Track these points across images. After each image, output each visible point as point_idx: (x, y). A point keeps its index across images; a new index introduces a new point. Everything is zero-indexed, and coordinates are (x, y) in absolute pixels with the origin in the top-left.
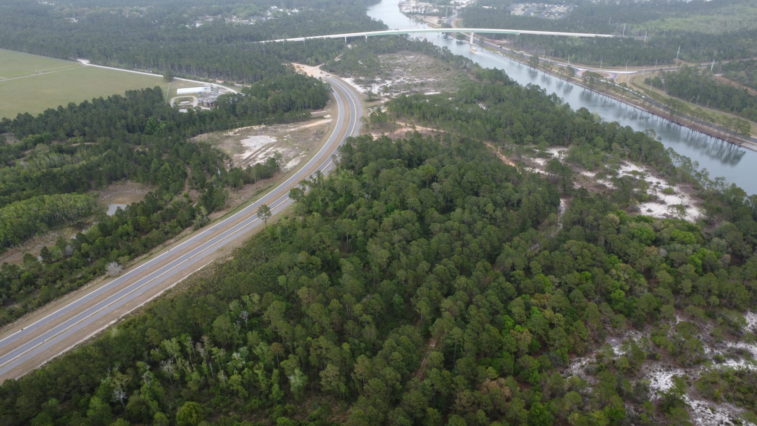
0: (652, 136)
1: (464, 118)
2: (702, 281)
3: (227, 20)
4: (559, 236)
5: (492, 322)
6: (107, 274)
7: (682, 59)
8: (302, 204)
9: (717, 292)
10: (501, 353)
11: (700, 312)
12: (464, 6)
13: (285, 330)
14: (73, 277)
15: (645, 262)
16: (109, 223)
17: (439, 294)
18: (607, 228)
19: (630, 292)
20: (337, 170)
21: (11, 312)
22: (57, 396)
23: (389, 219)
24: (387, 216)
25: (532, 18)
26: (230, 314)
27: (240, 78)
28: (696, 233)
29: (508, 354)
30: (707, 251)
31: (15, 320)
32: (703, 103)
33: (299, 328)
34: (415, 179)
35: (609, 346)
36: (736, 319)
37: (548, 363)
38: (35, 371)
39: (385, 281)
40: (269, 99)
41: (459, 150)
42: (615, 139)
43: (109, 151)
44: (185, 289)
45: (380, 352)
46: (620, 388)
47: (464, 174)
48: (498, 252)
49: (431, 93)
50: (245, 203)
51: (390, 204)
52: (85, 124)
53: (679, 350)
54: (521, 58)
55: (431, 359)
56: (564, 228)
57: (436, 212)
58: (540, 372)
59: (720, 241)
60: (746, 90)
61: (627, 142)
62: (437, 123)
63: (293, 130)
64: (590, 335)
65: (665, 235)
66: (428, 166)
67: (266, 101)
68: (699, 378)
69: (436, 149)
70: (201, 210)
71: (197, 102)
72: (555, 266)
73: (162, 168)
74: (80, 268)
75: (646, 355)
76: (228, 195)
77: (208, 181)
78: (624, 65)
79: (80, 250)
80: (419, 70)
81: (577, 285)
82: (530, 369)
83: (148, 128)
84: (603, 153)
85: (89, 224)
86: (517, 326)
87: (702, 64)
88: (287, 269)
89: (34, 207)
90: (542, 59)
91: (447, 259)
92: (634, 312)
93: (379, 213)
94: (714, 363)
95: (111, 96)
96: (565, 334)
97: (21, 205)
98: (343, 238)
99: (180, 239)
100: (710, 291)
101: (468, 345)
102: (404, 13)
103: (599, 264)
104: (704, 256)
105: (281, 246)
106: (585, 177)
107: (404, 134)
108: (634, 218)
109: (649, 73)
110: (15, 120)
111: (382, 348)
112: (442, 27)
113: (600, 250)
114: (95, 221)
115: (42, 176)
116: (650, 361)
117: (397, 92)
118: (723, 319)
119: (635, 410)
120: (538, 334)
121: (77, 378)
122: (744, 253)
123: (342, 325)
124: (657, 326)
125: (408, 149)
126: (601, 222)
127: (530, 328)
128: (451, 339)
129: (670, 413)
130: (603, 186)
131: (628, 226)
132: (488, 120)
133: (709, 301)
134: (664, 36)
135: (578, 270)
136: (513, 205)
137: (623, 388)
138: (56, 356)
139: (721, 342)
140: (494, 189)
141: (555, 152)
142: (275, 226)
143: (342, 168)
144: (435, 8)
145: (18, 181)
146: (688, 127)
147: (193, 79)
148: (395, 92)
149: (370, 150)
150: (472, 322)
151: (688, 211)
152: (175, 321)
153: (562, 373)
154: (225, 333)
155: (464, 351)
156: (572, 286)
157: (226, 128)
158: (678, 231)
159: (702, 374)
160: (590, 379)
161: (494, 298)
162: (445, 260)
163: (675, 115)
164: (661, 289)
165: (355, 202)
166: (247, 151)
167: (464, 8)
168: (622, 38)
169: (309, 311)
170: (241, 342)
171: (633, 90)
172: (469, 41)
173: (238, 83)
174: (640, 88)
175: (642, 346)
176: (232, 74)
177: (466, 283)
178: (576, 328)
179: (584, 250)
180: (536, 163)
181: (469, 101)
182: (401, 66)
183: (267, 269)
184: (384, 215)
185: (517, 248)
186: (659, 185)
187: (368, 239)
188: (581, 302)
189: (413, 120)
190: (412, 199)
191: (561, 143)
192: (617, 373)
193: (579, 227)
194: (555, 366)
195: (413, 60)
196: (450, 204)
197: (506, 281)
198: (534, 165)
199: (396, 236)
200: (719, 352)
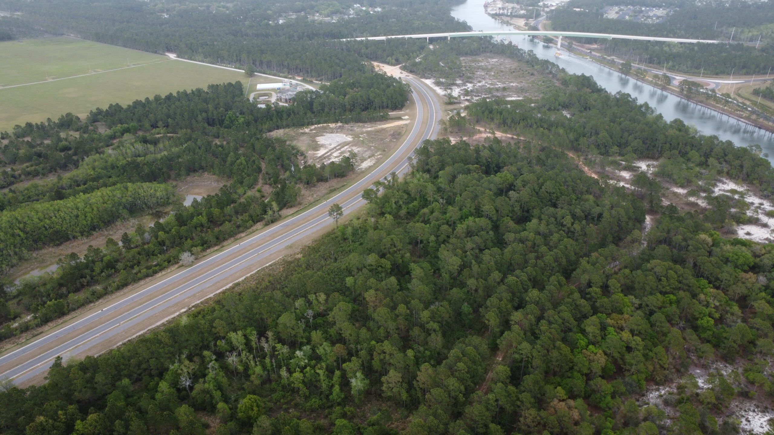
0: (758, 152)
1: (546, 126)
3: (310, 18)
4: (642, 254)
5: (564, 340)
6: (181, 263)
8: (374, 206)
10: (572, 373)
12: (553, 8)
13: (349, 332)
14: (149, 264)
15: (740, 290)
16: (185, 214)
17: (509, 306)
18: (697, 249)
19: (720, 321)
20: (413, 173)
21: (93, 293)
22: (129, 376)
23: (463, 226)
24: (461, 223)
25: (626, 22)
26: (295, 312)
27: (319, 75)
29: (579, 375)
31: (97, 300)
33: (364, 331)
34: (492, 186)
35: (692, 377)
37: (623, 389)
38: (111, 350)
39: (454, 289)
40: (347, 97)
41: (539, 159)
42: (713, 154)
43: (189, 143)
44: (253, 284)
45: (444, 362)
46: (703, 424)
47: (543, 184)
48: (574, 267)
49: (513, 99)
50: (317, 201)
51: (465, 210)
52: (168, 116)
54: (612, 64)
55: (497, 373)
56: (648, 246)
57: (511, 222)
58: (613, 397)
61: (727, 158)
62: (518, 129)
63: (369, 129)
64: (671, 363)
65: (766, 261)
66: (506, 174)
67: (344, 99)
69: (515, 157)
70: (272, 205)
71: (275, 98)
72: (636, 286)
73: (238, 161)
74: (156, 255)
75: (736, 391)
76: (300, 191)
77: (281, 177)
78: (728, 74)
79: (157, 238)
80: (502, 74)
81: (660, 308)
82: (603, 394)
83: (227, 122)
84: (697, 169)
85: (167, 213)
86: (591, 347)
88: (356, 271)
89: (118, 194)
90: (635, 65)
91: (520, 271)
92: (724, 343)
93: (453, 219)
95: (194, 90)
96: (643, 359)
97: (106, 191)
98: (415, 242)
99: (251, 233)
101: (537, 362)
102: (489, 14)
103: (685, 288)
105: (351, 247)
106: (675, 194)
107: (483, 139)
108: (729, 241)
109: (758, 83)
110: (107, 110)
111: (447, 358)
112: (529, 30)
113: (688, 273)
114: (172, 210)
115: (127, 164)
116: (741, 398)
117: (478, 96)
120: (613, 357)
121: (148, 361)
123: (408, 331)
124: (751, 360)
125: (486, 155)
126: (690, 242)
127: (605, 349)
128: (519, 353)
130: (696, 205)
131: (721, 248)
132: (571, 129)
135: (661, 293)
136: (593, 219)
137: (707, 424)
138: (130, 338)
140: (574, 201)
141: (643, 166)
142: (346, 227)
143: (417, 170)
144: (522, 10)
145: (105, 168)
147: (273, 75)
148: (476, 96)
149: (448, 155)
150: (542, 337)
152: (242, 314)
153: (638, 400)
154: (290, 330)
155: (532, 367)
156: (654, 309)
157: (302, 125)
160: (668, 410)
161: (567, 315)
162: (518, 272)
164: (758, 320)
165: (429, 207)
166: (322, 148)
167: (553, 10)
168: (729, 44)
169: (376, 314)
170: (305, 341)
171: (738, 102)
172: (557, 45)
173: (317, 80)
174: (746, 99)
175: (732, 381)
176: (311, 71)
177: (538, 297)
178: (656, 354)
179: (670, 271)
180: (621, 176)
181: (553, 108)
182: (483, 69)
183: (336, 270)
184: (458, 222)
185: (595, 264)
186: (762, 207)
187: (440, 245)
188: (662, 327)
189: (493, 126)
190: (487, 207)
191: (650, 156)
192: (700, 407)
193: (665, 246)
194: (630, 393)
195: (496, 64)
196: (526, 214)
197: (581, 298)
198: (619, 178)
199: (469, 244)
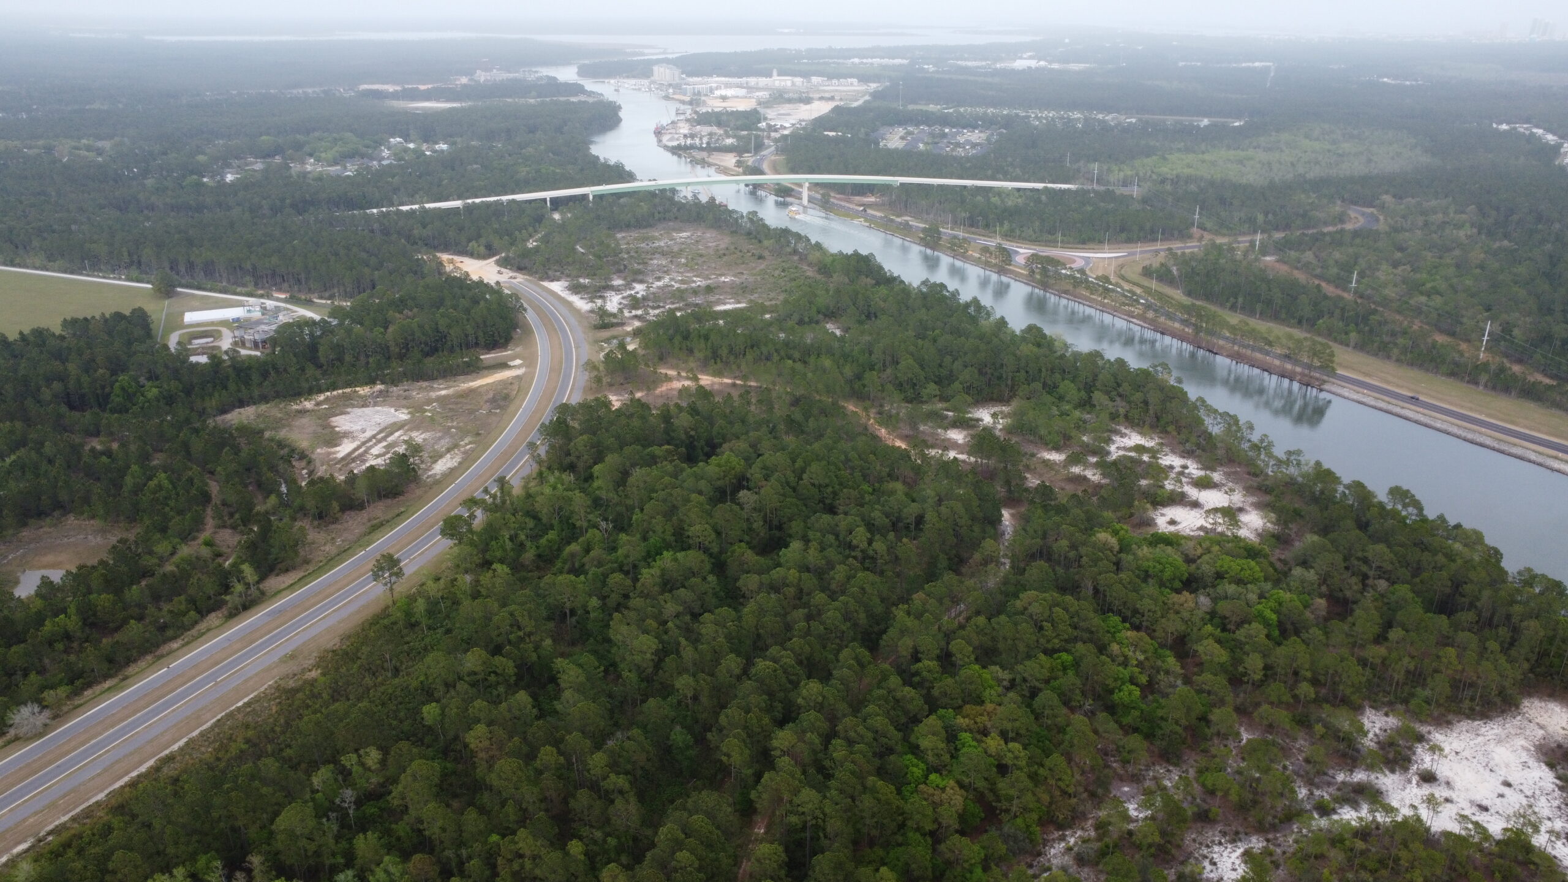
0: (1166, 376)
1: (797, 355)
2: (1281, 654)
3: (295, 168)
4: (1005, 584)
5: (881, 772)
6: (12, 732)
7: (1205, 229)
8: (468, 549)
9: (1309, 674)
10: (904, 835)
11: (1283, 716)
12: (786, 132)
13: (440, 823)
15: (1172, 626)
16: (19, 616)
17: (766, 720)
18: (1095, 561)
19: (1149, 688)
20: (540, 474)
23: (652, 571)
24: (649, 566)
25: (921, 154)
26: (313, 800)
27: (326, 288)
28: (1261, 560)
29: (918, 836)
30: (1285, 596)
32: (1248, 310)
33: (471, 815)
34: (702, 485)
35: (1118, 802)
36: (1346, 726)
37: (1002, 848)
39: (651, 700)
40: (391, 329)
41: (790, 422)
42: (1098, 384)
43: (22, 452)
44: (207, 752)
45: (649, 855)
47: (803, 471)
48: (882, 627)
49: (728, 307)
50: (343, 553)
51: (653, 539)
53: (1251, 796)
54: (905, 230)
55: (758, 860)
56: (1012, 567)
57: (749, 552)
58: (986, 869)
59: (1306, 573)
60: (1319, 286)
61: (1121, 390)
62: (743, 366)
63: (443, 392)
64: (1079, 783)
65: (1205, 568)
66: (729, 458)
67: (383, 334)
68: (1291, 850)
69: (743, 421)
70: (242, 572)
71: (230, 340)
72: (1001, 646)
73: (152, 484)
75: (1190, 813)
76: (305, 536)
77: (258, 508)
78: (1101, 242)
80: (701, 261)
81: (1047, 682)
82: (966, 865)
83: (116, 399)
84: (1077, 413)
86: (933, 777)
87: (1240, 239)
88: (442, 689)
90: (946, 231)
91: (778, 648)
92: (1161, 728)
93: (631, 559)
94: (1316, 816)
95: (26, 331)
96: (1029, 784)
98: (559, 615)
99: (195, 638)
100: (1296, 673)
101: (834, 825)
102: (666, 148)
103: (1086, 636)
104: (1280, 604)
105: (427, 640)
106: (1046, 463)
107: (675, 393)
108: (1145, 539)
109: (1148, 255)
111: (653, 845)
112: (745, 174)
113: (1085, 607)
116: (1199, 825)
117: (658, 307)
118: (1325, 726)
120: (975, 789)
122: (1349, 594)
123: (565, 801)
124: (1206, 751)
125: (685, 424)
126: (1083, 550)
127: (959, 777)
128: (797, 813)
130: (1081, 479)
131: (1134, 554)
132: (846, 357)
133: (1297, 692)
134: (1168, 187)
135: (1046, 652)
136: (907, 527)
139: (1325, 774)
140: (867, 498)
141: (985, 416)
142: (412, 599)
143: (549, 468)
144: (728, 137)
146: (1228, 356)
147: (220, 292)
148: (654, 308)
149: (607, 431)
150: (839, 774)
151: (1244, 518)
152: (184, 826)
153: (1031, 866)
154: (303, 842)
155: (826, 837)
156: (1037, 684)
157: (298, 394)
158: (1228, 558)
159: (1296, 841)
160: (1086, 874)
161: (880, 722)
162: (774, 650)
163: (1202, 334)
164: (1207, 677)
165: (581, 540)
166: (346, 440)
167: (787, 136)
168: (1094, 191)
169: (493, 776)
170: (341, 860)
171: (1122, 289)
172: (801, 199)
173: (321, 298)
174: (1134, 284)
175: (1181, 797)
176: (308, 279)
177: (821, 694)
178: (1050, 769)
179: (1056, 609)
180: (949, 440)
181: (807, 319)
182: (664, 254)
183: (398, 692)
184: (643, 563)
185: (922, 615)
186: (1187, 471)
187: (611, 615)
188: (1056, 716)
189: (692, 364)
190: (698, 527)
191: (995, 396)
192: (1137, 856)
193: (1042, 563)
194: (1014, 854)
195: (689, 241)
196: (777, 533)
197: (904, 684)
198: (946, 444)
199: (669, 605)
200: (1324, 794)
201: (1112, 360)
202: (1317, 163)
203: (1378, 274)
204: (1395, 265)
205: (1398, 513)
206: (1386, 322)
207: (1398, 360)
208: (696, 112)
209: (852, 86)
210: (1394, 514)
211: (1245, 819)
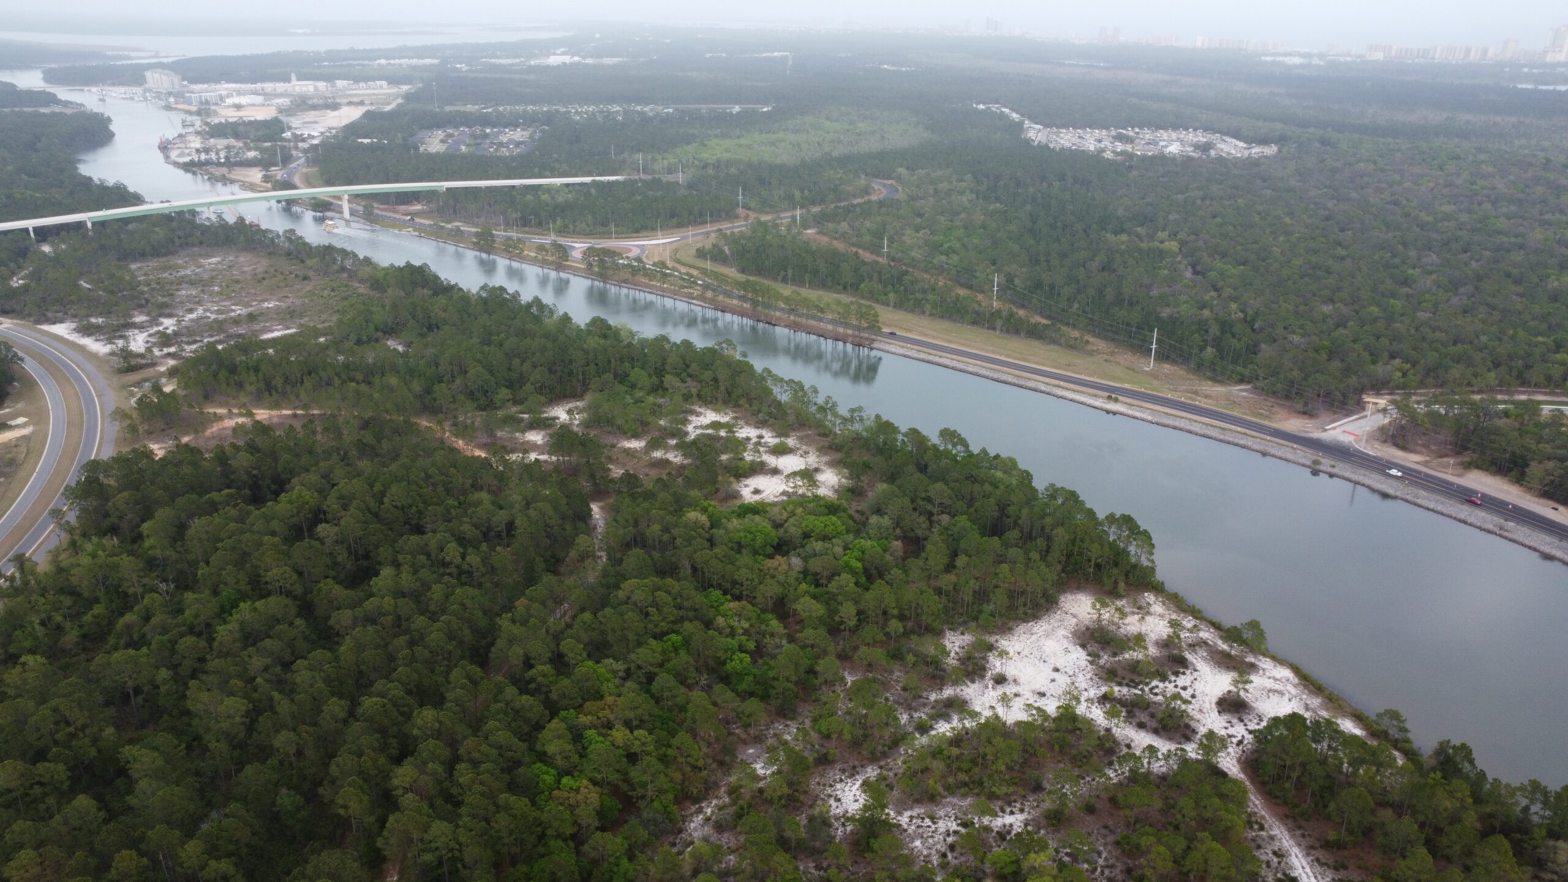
0: (732, 352)
1: (359, 376)
2: (870, 599)
4: (604, 576)
5: (512, 787)
7: (749, 209)
9: (896, 612)
10: (545, 845)
11: (879, 654)
12: (315, 142)
15: (770, 590)
17: (382, 760)
18: (689, 541)
19: (758, 652)
20: (73, 544)
23: (229, 627)
24: (225, 622)
25: (464, 157)
28: (842, 514)
29: (560, 843)
30: (867, 544)
32: (798, 280)
34: (275, 525)
35: (746, 764)
36: (931, 650)
37: (643, 834)
39: (247, 767)
41: (362, 446)
42: (668, 367)
46: (782, 837)
47: (383, 494)
48: (489, 639)
49: (276, 334)
51: (226, 592)
53: (862, 732)
54: (457, 236)
56: (609, 559)
57: (337, 586)
58: (631, 858)
59: (881, 520)
60: (856, 253)
61: (690, 370)
62: (303, 395)
64: (707, 755)
65: (792, 530)
66: (300, 493)
68: (901, 771)
69: (311, 452)
72: (610, 638)
75: (811, 759)
78: (654, 229)
80: (237, 287)
81: (661, 665)
82: (612, 860)
84: (651, 399)
86: (565, 780)
87: (782, 215)
90: (499, 233)
91: (383, 681)
92: (774, 688)
93: (202, 618)
94: (918, 736)
96: (660, 766)
98: (120, 698)
100: (885, 613)
101: (472, 852)
102: (176, 164)
103: (691, 614)
104: (863, 553)
106: (628, 452)
107: (229, 432)
108: (733, 512)
109: (699, 238)
112: (274, 189)
113: (685, 586)
116: (820, 768)
117: (195, 342)
118: (915, 655)
119: (817, 868)
120: (609, 783)
122: (919, 532)
124: (817, 700)
125: (245, 464)
126: (675, 532)
127: (591, 775)
128: (430, 850)
129: (872, 851)
130: (664, 463)
131: (726, 528)
132: (412, 372)
133: (888, 630)
134: (711, 172)
135: (655, 637)
136: (499, 536)
137: (788, 834)
139: (920, 697)
140: (454, 512)
141: (560, 413)
143: (84, 535)
144: (249, 149)
146: (785, 326)
148: (189, 343)
149: (153, 483)
150: (468, 799)
151: (821, 477)
153: (674, 845)
155: (465, 867)
156: (652, 669)
158: (812, 518)
159: (904, 762)
160: (727, 839)
161: (503, 736)
162: (379, 685)
163: (759, 308)
164: (809, 632)
165: (136, 608)
167: (316, 146)
168: (641, 180)
171: (680, 272)
172: (341, 212)
174: (690, 266)
175: (801, 747)
177: (437, 720)
178: (678, 748)
179: (659, 593)
180: (528, 442)
181: (365, 338)
182: (192, 283)
184: (217, 620)
185: (528, 621)
186: (763, 441)
187: (186, 684)
188: (674, 697)
189: (244, 399)
190: (275, 571)
191: (568, 392)
192: (770, 811)
193: (637, 551)
194: (657, 838)
195: (220, 267)
196: (365, 563)
197: (521, 694)
198: (526, 447)
199: (254, 660)
200: (921, 715)
201: (678, 342)
202: (840, 142)
203: (905, 238)
204: (917, 229)
205: (949, 452)
206: (917, 281)
207: (931, 315)
208: (207, 124)
209: (382, 89)
210: (947, 453)
211: (859, 753)
